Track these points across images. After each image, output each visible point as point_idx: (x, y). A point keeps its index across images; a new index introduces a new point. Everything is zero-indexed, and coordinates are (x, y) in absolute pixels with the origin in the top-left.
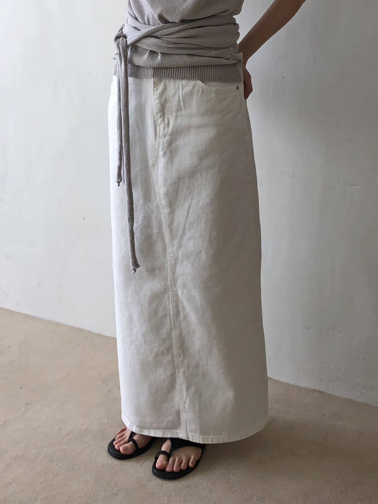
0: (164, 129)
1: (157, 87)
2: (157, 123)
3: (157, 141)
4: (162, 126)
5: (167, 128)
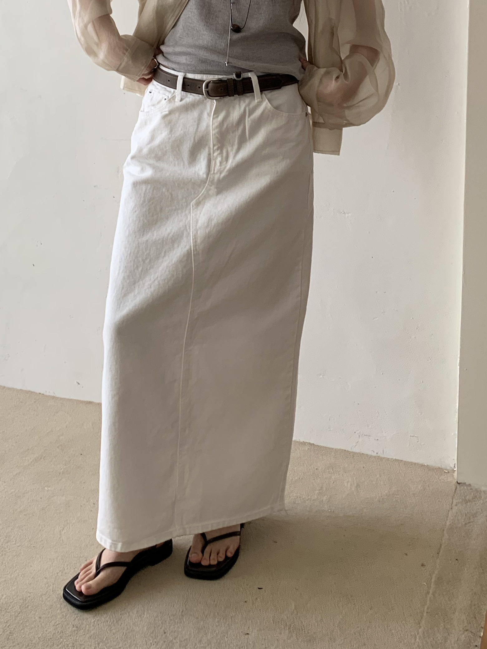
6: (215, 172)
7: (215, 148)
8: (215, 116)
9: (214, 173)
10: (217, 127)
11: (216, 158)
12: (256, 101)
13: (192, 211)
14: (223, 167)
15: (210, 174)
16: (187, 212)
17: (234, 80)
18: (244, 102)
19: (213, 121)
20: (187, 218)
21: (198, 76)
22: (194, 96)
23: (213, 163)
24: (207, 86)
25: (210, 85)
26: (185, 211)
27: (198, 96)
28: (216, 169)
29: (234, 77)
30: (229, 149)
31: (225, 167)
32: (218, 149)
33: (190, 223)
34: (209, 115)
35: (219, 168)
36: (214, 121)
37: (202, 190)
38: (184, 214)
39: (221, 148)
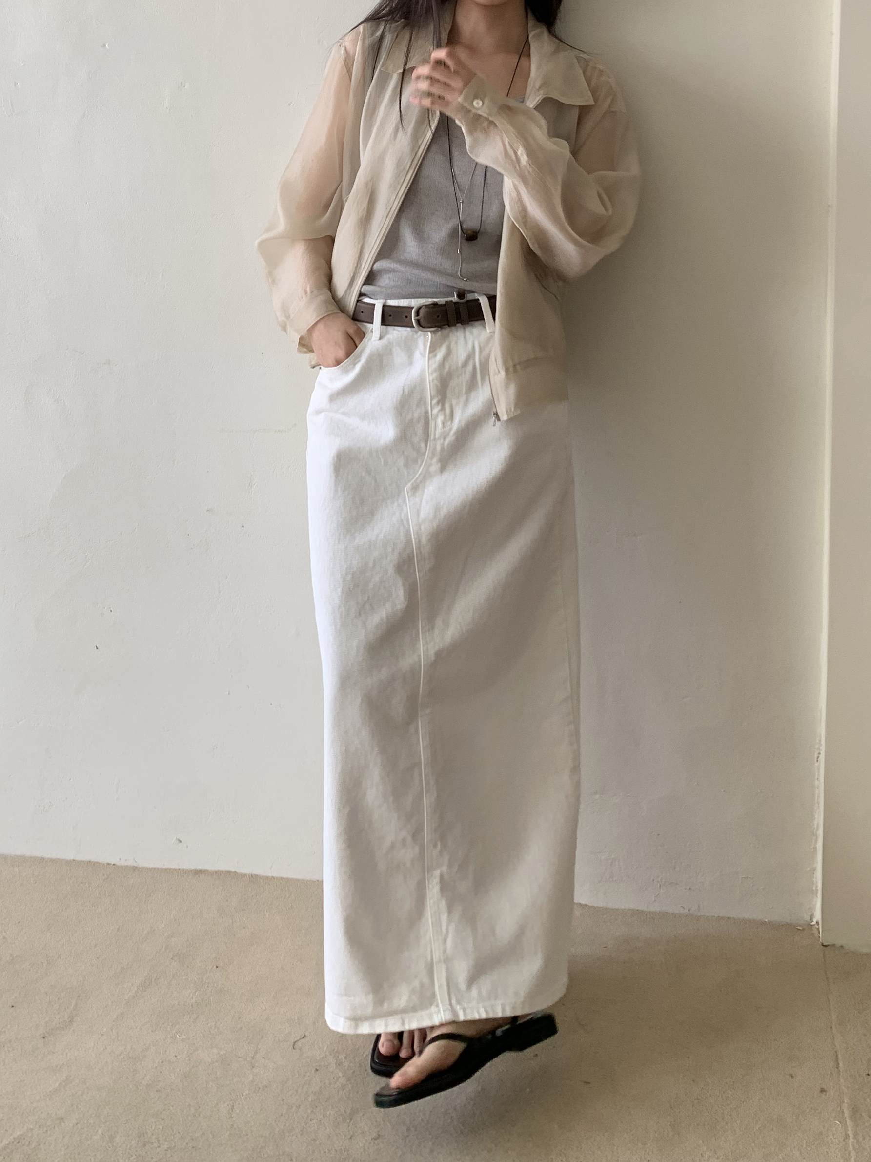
0: (443, 423)
1: (434, 353)
2: (431, 414)
3: (430, 446)
4: (440, 419)
5: (449, 423)
6: (437, 437)
7: (434, 402)
8: (431, 355)
9: (435, 439)
10: (435, 371)
11: (437, 416)
12: (488, 331)
13: (407, 499)
14: (447, 428)
15: (429, 441)
16: (400, 501)
17: (455, 303)
18: (471, 333)
19: (428, 363)
20: (402, 510)
21: (404, 301)
22: (399, 331)
23: (432, 424)
24: (417, 313)
25: (422, 312)
26: (398, 500)
27: (406, 330)
28: (437, 432)
29: (455, 299)
30: (454, 402)
31: (451, 429)
32: (438, 403)
33: (408, 517)
34: (423, 355)
35: (442, 430)
36: (430, 362)
37: (420, 467)
38: (396, 504)
39: (442, 401)
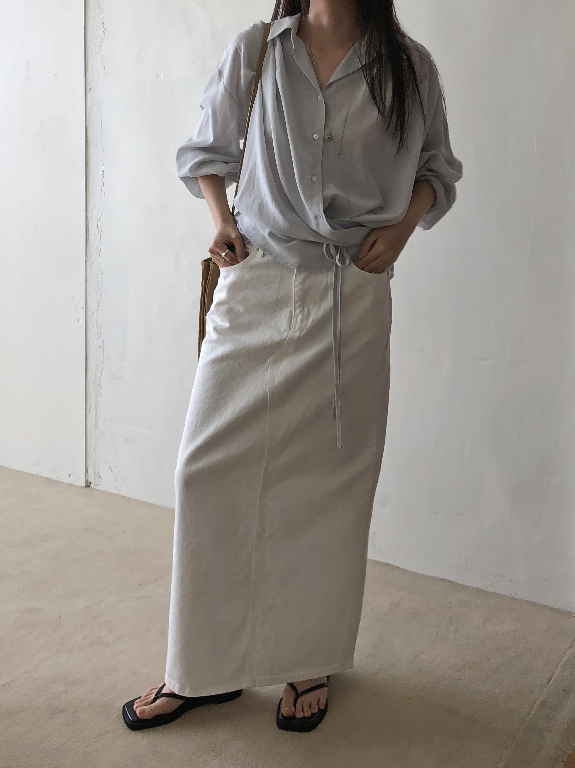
8: (297, 274)
9: (294, 331)
13: (269, 368)
14: (304, 325)
15: (290, 332)
19: (295, 278)
23: (294, 320)
26: (263, 367)
28: (296, 327)
32: (299, 307)
35: (300, 325)
36: (296, 283)
37: (281, 347)
38: (261, 370)
